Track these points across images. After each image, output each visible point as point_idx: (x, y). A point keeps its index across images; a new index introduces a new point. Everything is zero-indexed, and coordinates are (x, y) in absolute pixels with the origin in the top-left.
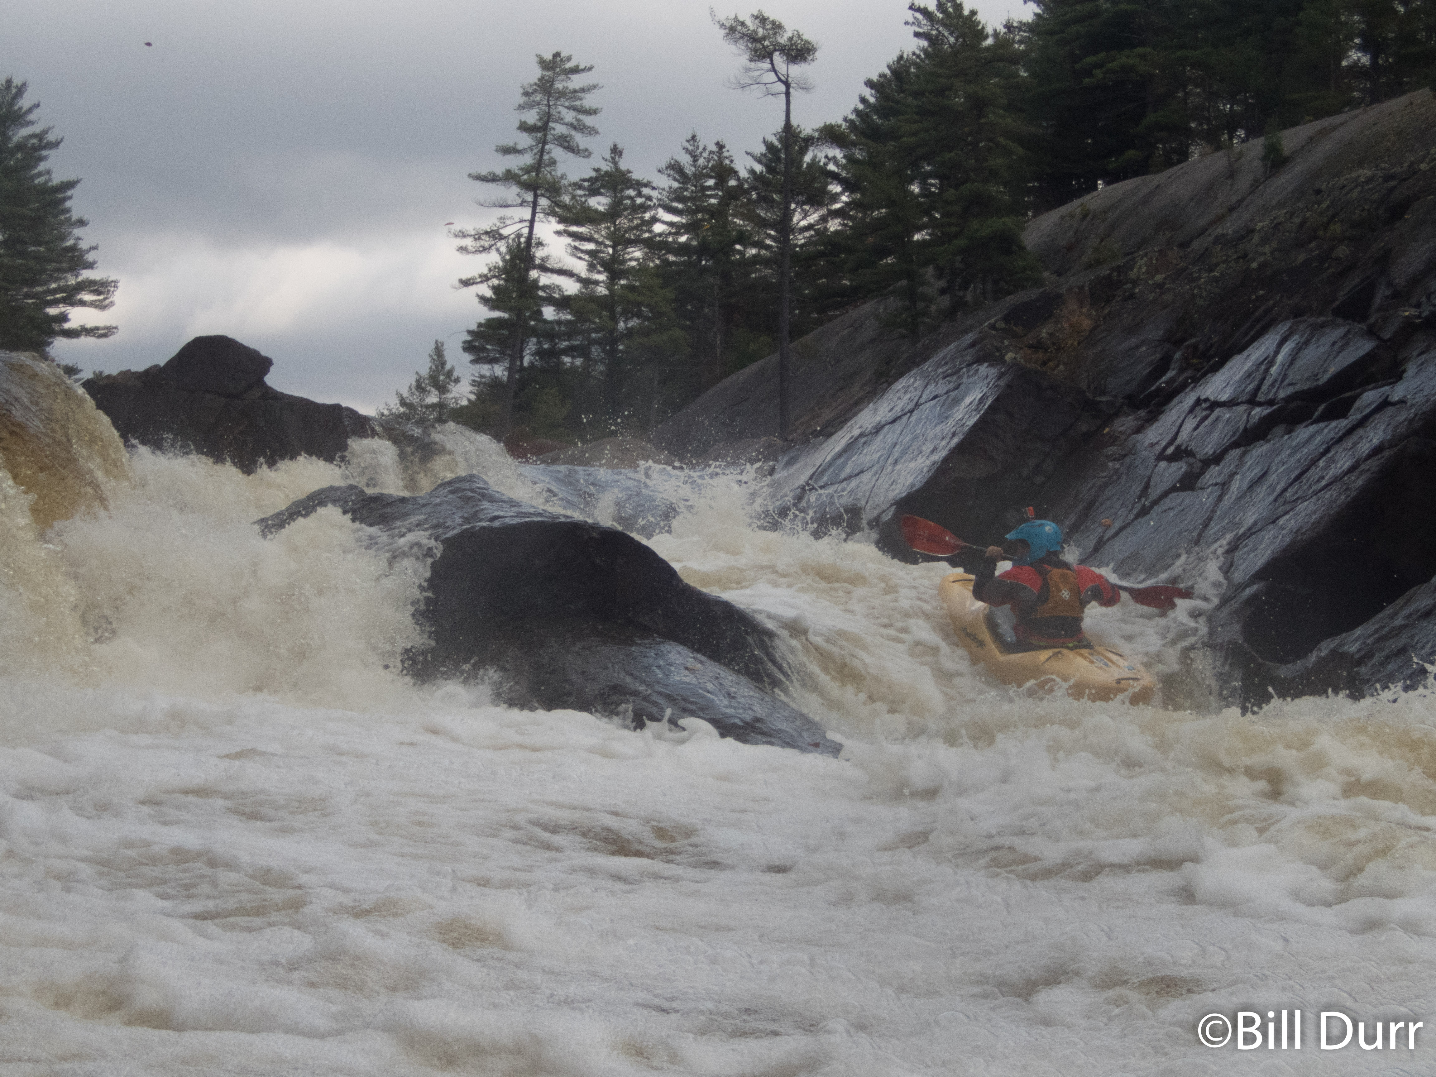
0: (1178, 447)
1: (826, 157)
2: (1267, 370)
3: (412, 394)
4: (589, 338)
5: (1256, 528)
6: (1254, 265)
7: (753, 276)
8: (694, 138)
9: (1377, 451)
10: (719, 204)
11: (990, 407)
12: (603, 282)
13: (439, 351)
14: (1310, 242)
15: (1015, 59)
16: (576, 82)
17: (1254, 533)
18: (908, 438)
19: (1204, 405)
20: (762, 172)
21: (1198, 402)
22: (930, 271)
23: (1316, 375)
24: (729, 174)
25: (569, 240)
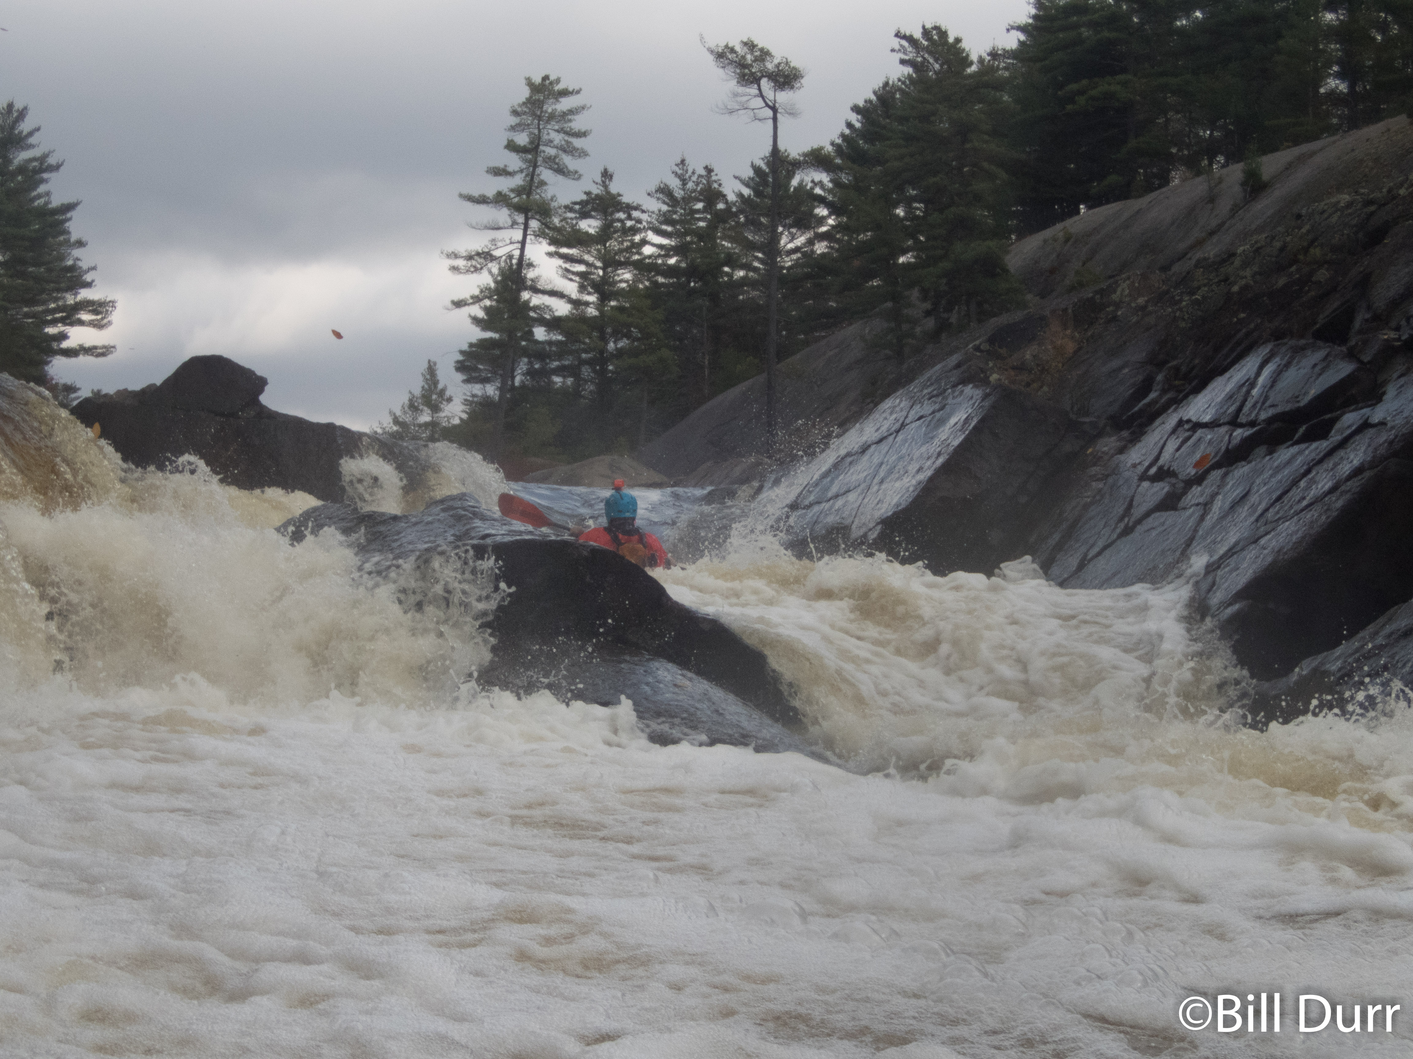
0: (1161, 468)
1: (813, 181)
2: (1248, 392)
3: (405, 413)
4: (580, 357)
5: (1238, 548)
6: (1235, 288)
7: (741, 297)
8: (683, 162)
9: (1357, 472)
10: (708, 227)
11: (975, 428)
12: (593, 303)
13: (431, 370)
14: (1291, 265)
15: (999, 85)
16: (565, 104)
17: (1235, 553)
18: (894, 458)
19: (1186, 426)
20: (749, 196)
21: (1181, 423)
22: (915, 294)
23: (1297, 397)
24: (718, 198)
25: (560, 262)
